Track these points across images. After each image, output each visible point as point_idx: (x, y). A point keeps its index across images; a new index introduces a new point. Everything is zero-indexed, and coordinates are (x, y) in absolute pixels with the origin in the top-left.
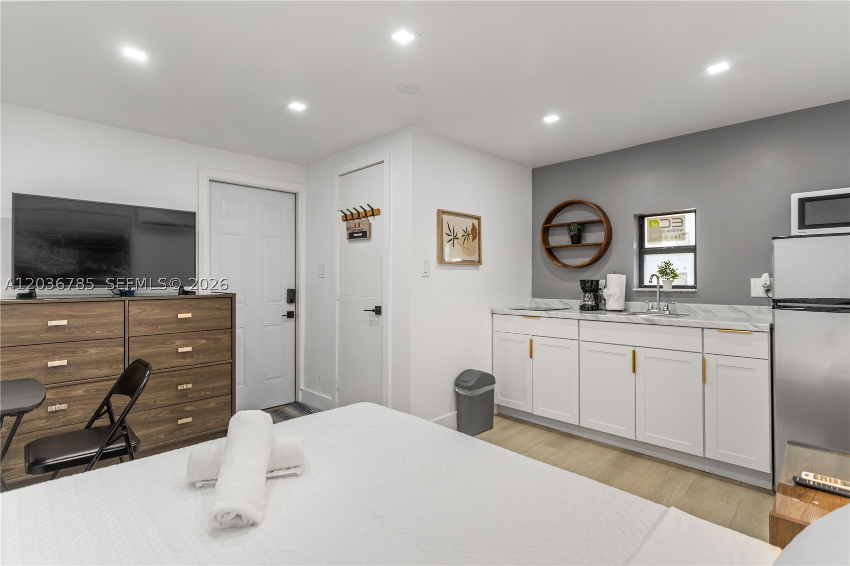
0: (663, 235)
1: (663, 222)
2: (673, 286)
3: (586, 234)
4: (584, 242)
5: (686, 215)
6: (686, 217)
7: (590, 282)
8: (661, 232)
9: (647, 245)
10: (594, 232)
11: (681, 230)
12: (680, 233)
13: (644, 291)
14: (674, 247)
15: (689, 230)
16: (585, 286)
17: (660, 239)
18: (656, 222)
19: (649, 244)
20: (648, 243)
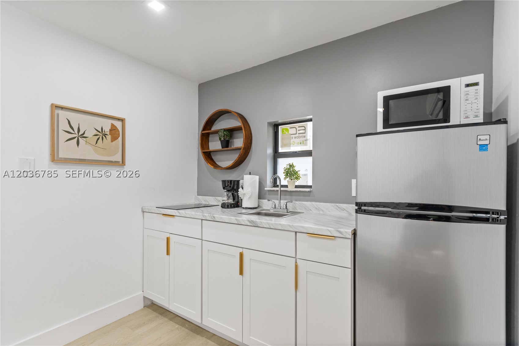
0: (292, 141)
1: (292, 130)
2: (295, 186)
3: (233, 140)
4: (231, 147)
6: (308, 124)
8: (290, 139)
10: (239, 138)
11: (305, 137)
15: (309, 137)
17: (289, 145)
19: (282, 149)
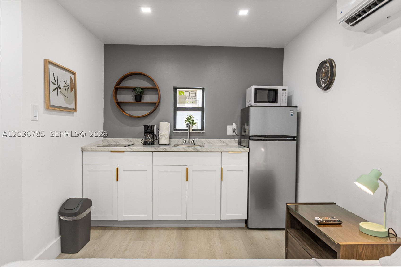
1: (186, 93)
2: (193, 129)
3: (144, 96)
4: (142, 101)
5: (198, 90)
6: (198, 91)
7: (151, 127)
8: (185, 99)
9: (178, 106)
10: (149, 95)
11: (195, 98)
12: (194, 100)
13: (178, 132)
14: (192, 107)
15: (199, 99)
16: (147, 129)
17: (184, 103)
18: (183, 92)
20: (178, 104)
